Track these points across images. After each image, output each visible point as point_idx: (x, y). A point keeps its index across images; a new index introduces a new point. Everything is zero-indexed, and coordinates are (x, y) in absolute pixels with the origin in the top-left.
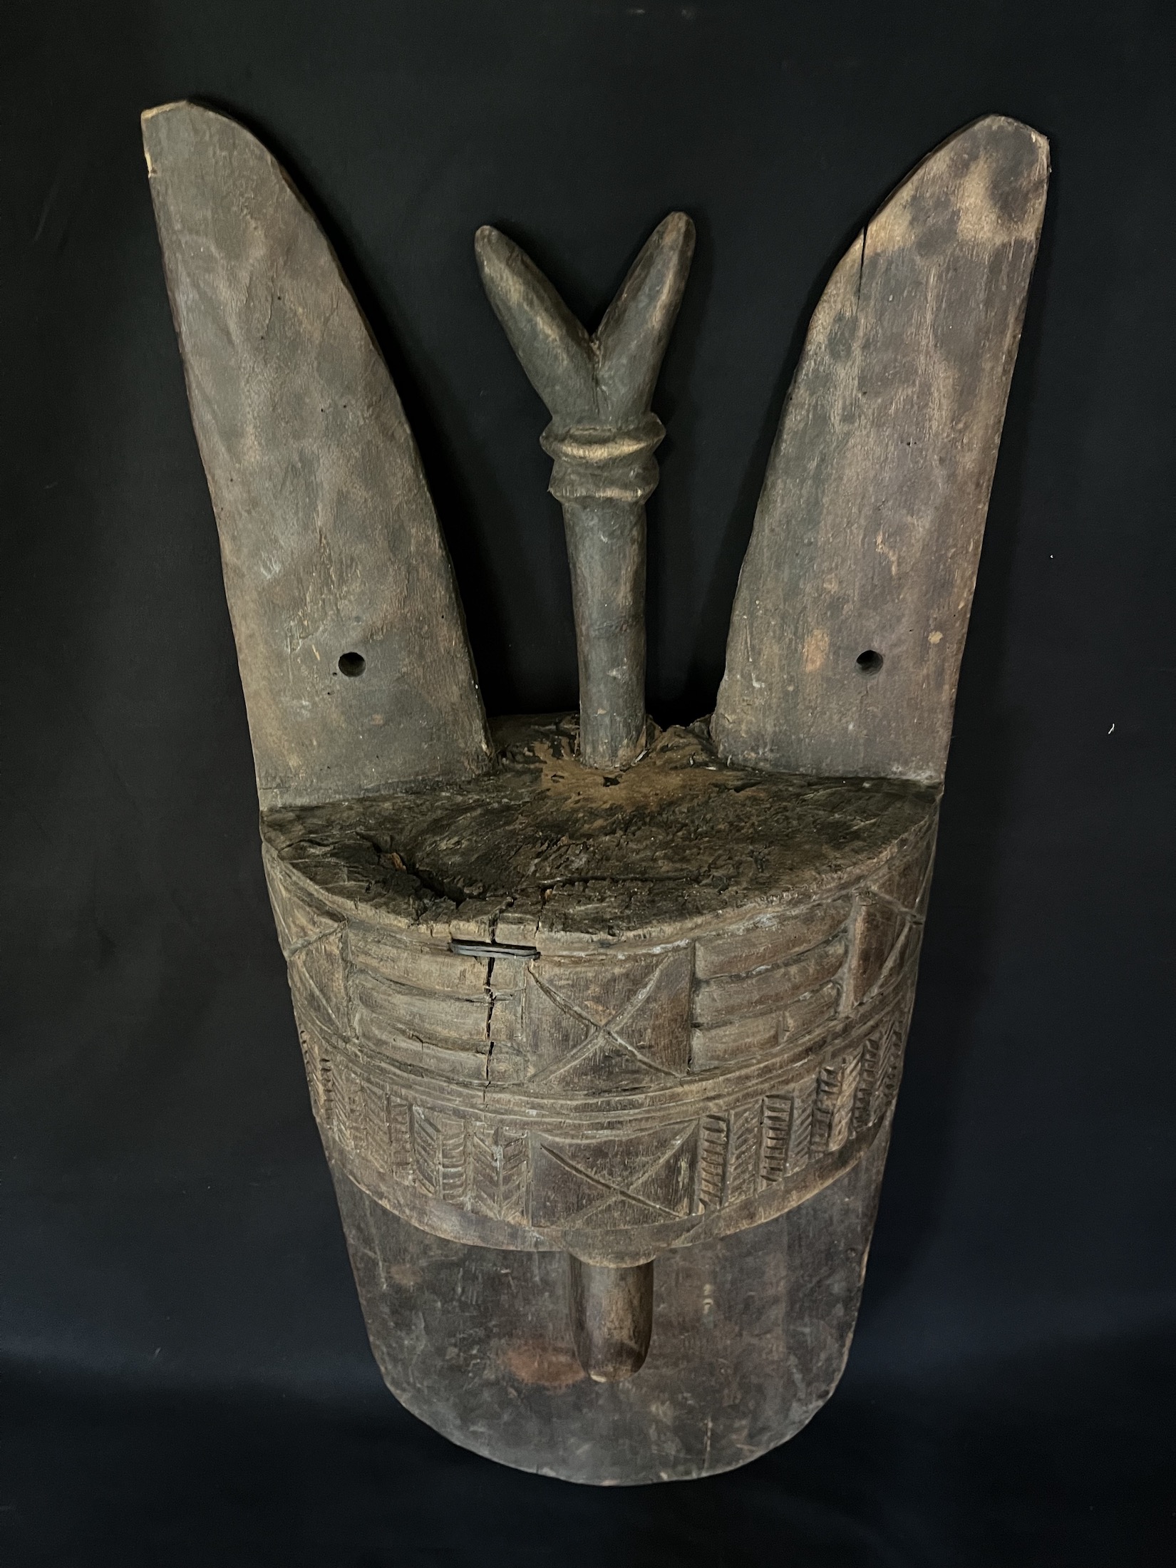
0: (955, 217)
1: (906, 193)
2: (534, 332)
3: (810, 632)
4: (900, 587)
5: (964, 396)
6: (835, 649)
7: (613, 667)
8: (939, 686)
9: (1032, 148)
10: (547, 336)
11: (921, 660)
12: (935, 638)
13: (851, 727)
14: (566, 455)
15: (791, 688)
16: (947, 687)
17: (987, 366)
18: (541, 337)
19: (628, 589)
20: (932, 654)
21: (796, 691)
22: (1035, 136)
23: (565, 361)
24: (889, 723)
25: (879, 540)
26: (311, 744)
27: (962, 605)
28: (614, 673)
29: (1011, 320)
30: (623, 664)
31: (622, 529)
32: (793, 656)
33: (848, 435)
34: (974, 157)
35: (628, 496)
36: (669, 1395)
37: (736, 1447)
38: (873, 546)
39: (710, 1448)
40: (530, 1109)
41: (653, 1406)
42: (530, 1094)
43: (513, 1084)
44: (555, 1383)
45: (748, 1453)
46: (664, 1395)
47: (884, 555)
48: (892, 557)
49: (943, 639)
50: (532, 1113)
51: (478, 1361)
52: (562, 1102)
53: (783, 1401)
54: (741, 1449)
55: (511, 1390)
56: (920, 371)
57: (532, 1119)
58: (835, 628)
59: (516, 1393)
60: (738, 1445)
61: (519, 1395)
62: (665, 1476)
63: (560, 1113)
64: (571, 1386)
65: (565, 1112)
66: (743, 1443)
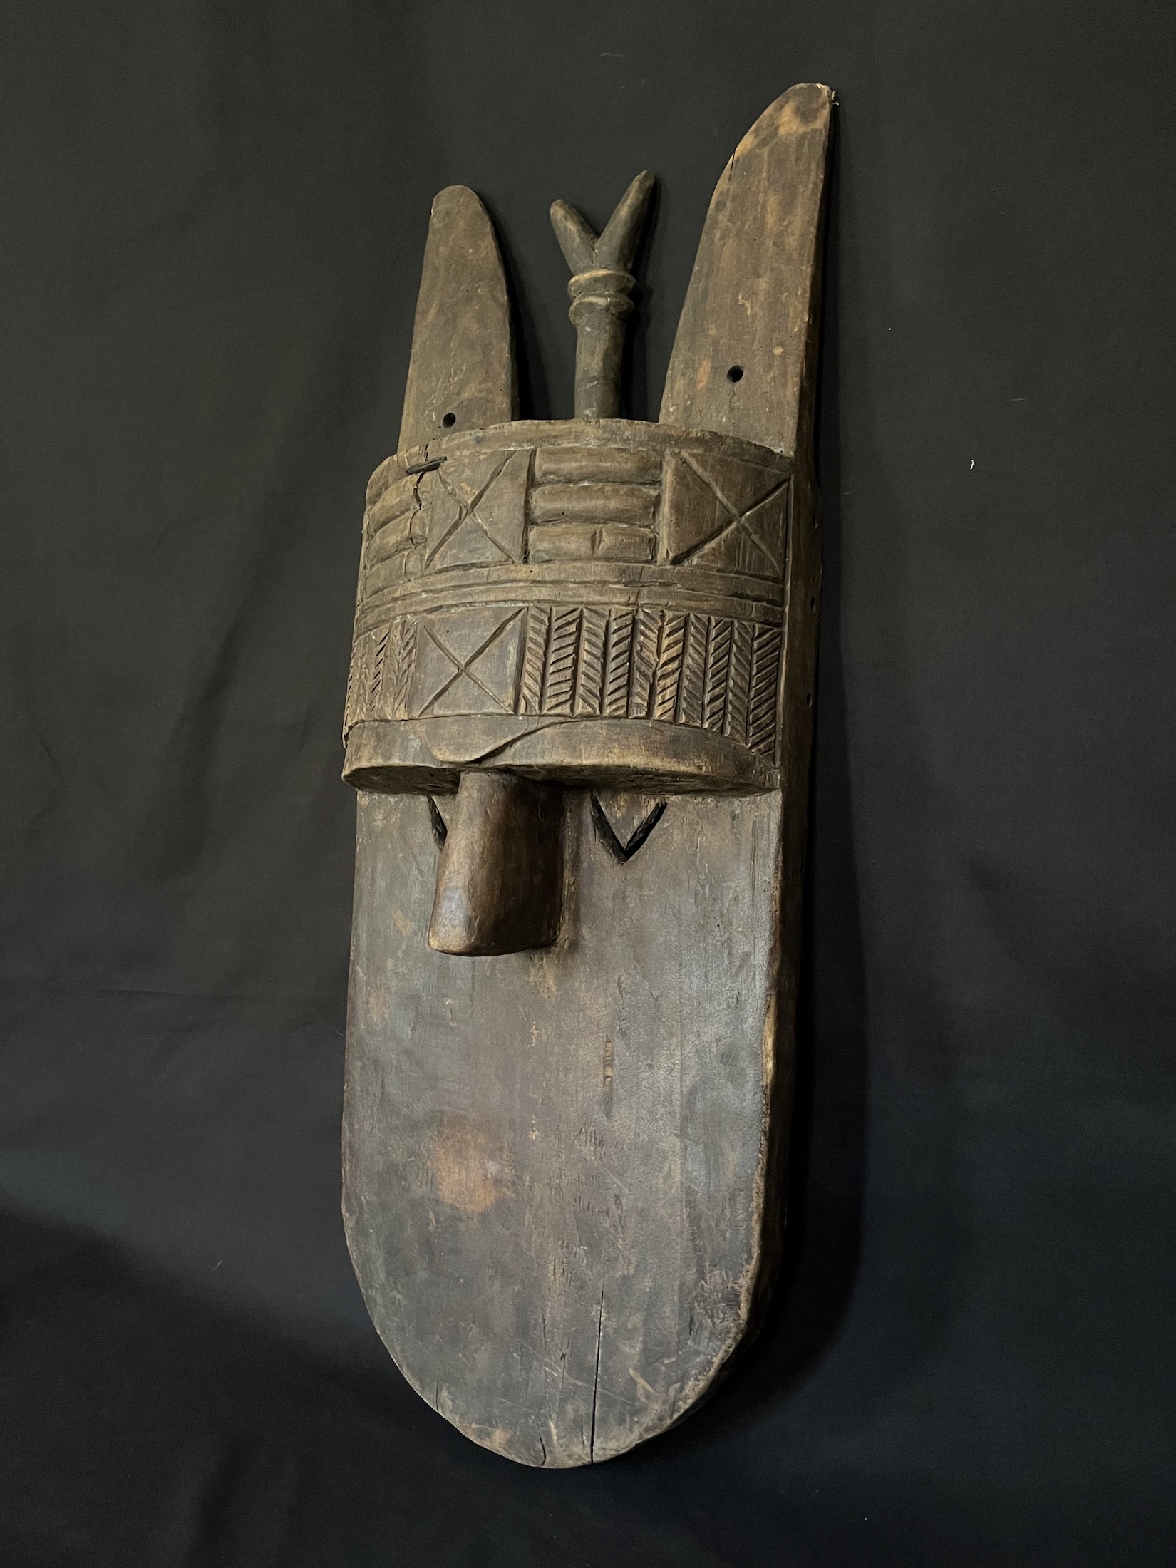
0: (777, 128)
1: (753, 128)
2: (566, 228)
3: (700, 364)
4: (753, 322)
5: (787, 207)
6: (715, 371)
8: (784, 385)
9: (820, 91)
11: (769, 367)
12: (778, 351)
13: (724, 419)
15: (689, 403)
16: (790, 387)
17: (801, 190)
19: (600, 358)
20: (776, 361)
21: (692, 404)
22: (819, 86)
23: (578, 240)
24: (748, 412)
25: (740, 297)
27: (796, 329)
28: (587, 412)
29: (813, 166)
30: (593, 407)
31: (600, 323)
32: (692, 383)
33: (724, 245)
34: (787, 102)
35: (601, 302)
36: (567, 1247)
37: (629, 1375)
38: (737, 301)
39: (601, 1368)
40: (422, 591)
41: (551, 1267)
42: (427, 575)
43: (419, 574)
44: (470, 1207)
45: (643, 1399)
46: (562, 1246)
47: (743, 305)
48: (748, 305)
49: (785, 353)
50: (424, 595)
51: (413, 1158)
52: (443, 576)
53: (681, 1289)
54: (633, 1382)
55: (432, 1216)
56: (761, 201)
57: (423, 602)
58: (715, 358)
59: (435, 1223)
60: (631, 1372)
61: (437, 1228)
62: (554, 1431)
63: (438, 589)
64: (484, 1217)
65: (439, 587)
66: (636, 1369)
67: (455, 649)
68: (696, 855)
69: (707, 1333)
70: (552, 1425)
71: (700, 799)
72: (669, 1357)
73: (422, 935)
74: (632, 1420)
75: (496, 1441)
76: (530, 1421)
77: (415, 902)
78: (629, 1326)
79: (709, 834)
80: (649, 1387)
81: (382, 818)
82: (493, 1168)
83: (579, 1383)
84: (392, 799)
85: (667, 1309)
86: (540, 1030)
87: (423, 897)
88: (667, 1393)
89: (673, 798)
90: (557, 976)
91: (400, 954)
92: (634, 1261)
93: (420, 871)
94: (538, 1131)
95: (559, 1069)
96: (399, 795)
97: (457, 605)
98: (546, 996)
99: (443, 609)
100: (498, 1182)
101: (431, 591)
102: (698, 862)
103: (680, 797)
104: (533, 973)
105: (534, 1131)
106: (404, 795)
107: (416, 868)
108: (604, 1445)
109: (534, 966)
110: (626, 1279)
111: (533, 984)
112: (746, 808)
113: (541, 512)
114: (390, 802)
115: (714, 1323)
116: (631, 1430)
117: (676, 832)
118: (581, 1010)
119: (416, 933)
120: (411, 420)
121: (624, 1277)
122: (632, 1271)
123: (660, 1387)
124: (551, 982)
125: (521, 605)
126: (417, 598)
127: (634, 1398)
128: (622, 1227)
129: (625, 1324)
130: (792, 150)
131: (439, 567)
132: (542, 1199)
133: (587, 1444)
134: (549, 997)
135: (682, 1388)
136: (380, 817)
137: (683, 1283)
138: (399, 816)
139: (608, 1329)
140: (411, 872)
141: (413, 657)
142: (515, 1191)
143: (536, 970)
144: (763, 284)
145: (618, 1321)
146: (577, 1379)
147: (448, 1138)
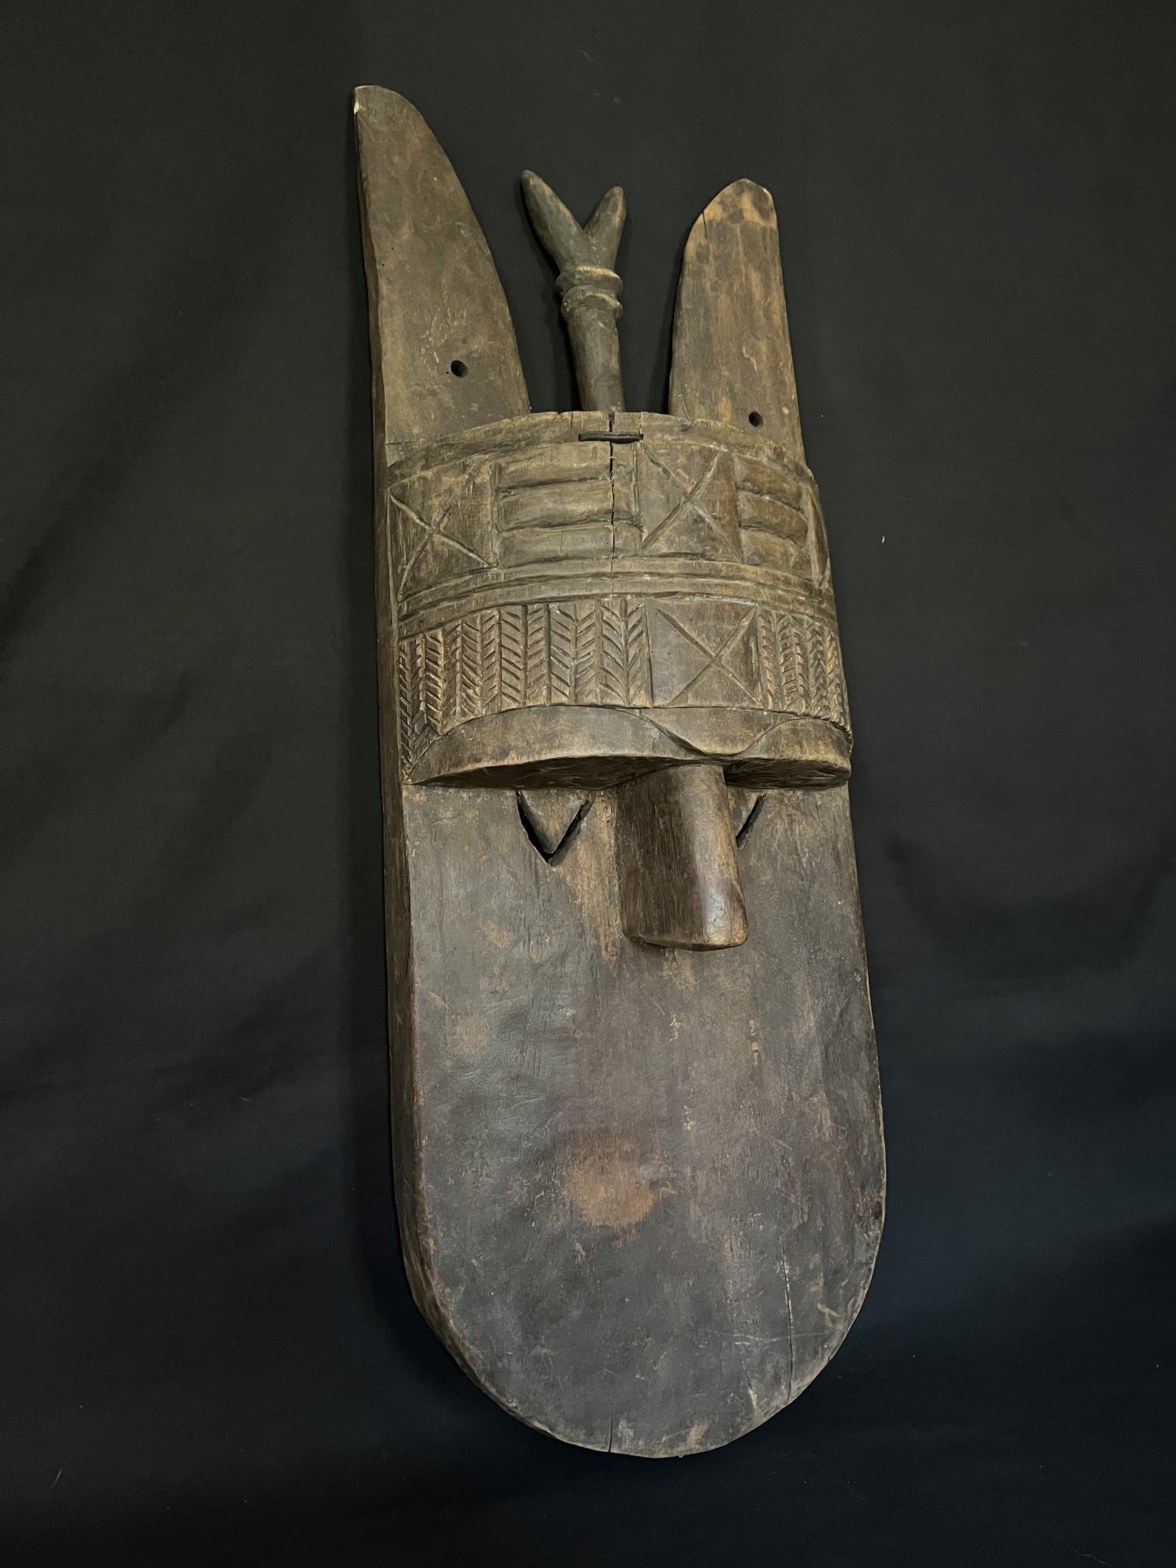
0: (741, 211)
1: (717, 199)
3: (720, 399)
4: (761, 378)
5: (766, 285)
6: (736, 410)
7: (612, 405)
9: (765, 194)
10: (565, 214)
11: (783, 424)
12: (785, 411)
14: (580, 272)
17: (773, 277)
18: (562, 215)
19: (616, 359)
20: (786, 420)
22: (765, 190)
25: (745, 351)
26: (430, 418)
27: (793, 397)
33: (717, 297)
34: (743, 191)
36: (741, 1220)
37: (818, 1309)
38: (742, 354)
39: (793, 1316)
40: (646, 573)
41: (727, 1245)
42: (646, 556)
43: (632, 553)
44: (625, 1222)
45: (830, 1325)
46: (735, 1221)
47: (748, 359)
48: (753, 360)
49: (790, 413)
50: (647, 578)
51: (543, 1193)
52: (669, 561)
53: (845, 1216)
54: (822, 1314)
55: (578, 1247)
56: (744, 272)
57: (648, 584)
58: (733, 397)
59: (584, 1253)
60: (819, 1306)
61: (587, 1257)
62: (754, 1397)
63: (668, 574)
64: (641, 1226)
65: (671, 571)
66: (822, 1302)
67: (703, 639)
68: (796, 842)
69: (864, 1247)
70: (751, 1392)
71: (791, 792)
72: (844, 1280)
73: (524, 944)
74: (823, 1348)
75: (694, 1441)
76: (729, 1401)
77: (512, 909)
78: (811, 1267)
79: (804, 822)
80: (834, 1314)
81: (451, 816)
82: (645, 1172)
83: (775, 1340)
84: (465, 795)
85: (838, 1239)
86: (681, 1022)
87: (522, 902)
88: (846, 1311)
89: (770, 792)
90: (693, 967)
91: (496, 970)
92: (806, 1210)
93: (514, 875)
94: (693, 1120)
95: (708, 1055)
96: (475, 790)
97: (694, 595)
98: (684, 987)
99: (677, 596)
100: (654, 1184)
101: (659, 574)
102: (799, 848)
103: (776, 791)
104: (666, 967)
105: (688, 1122)
106: (483, 790)
107: (508, 871)
108: (800, 1385)
109: (667, 960)
110: (803, 1227)
111: (668, 978)
112: (827, 799)
113: (748, 517)
114: (462, 798)
115: (868, 1236)
116: (823, 1358)
117: (779, 822)
118: (722, 995)
119: (516, 943)
120: (401, 351)
121: (800, 1227)
122: (806, 1218)
123: (841, 1309)
124: (688, 973)
125: (749, 603)
126: (637, 579)
127: (824, 1327)
128: (792, 1182)
129: (807, 1268)
130: (760, 238)
131: (665, 550)
132: (708, 1184)
133: (785, 1392)
134: (687, 988)
135: (855, 1301)
136: (449, 814)
137: (846, 1212)
138: (477, 813)
139: (794, 1278)
140: (501, 877)
141: (644, 642)
142: (674, 1187)
143: (669, 963)
144: (763, 347)
145: (801, 1267)
146: (772, 1337)
147: (585, 1158)
